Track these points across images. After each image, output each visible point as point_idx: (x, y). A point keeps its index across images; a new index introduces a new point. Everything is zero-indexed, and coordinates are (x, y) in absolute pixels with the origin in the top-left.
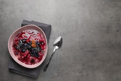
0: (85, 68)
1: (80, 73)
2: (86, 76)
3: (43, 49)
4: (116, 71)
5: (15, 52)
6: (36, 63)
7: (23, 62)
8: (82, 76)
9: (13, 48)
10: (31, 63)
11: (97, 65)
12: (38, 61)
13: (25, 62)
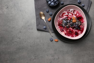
0: (57, 53)
1: (52, 57)
2: (57, 59)
3: (83, 22)
4: (83, 55)
5: (61, 29)
6: (80, 35)
7: (69, 36)
8: (54, 59)
9: (59, 27)
10: (75, 35)
11: (67, 50)
12: (80, 33)
13: (71, 35)
